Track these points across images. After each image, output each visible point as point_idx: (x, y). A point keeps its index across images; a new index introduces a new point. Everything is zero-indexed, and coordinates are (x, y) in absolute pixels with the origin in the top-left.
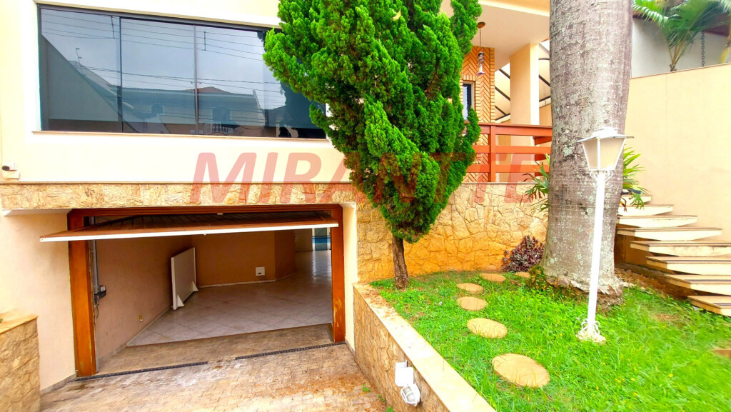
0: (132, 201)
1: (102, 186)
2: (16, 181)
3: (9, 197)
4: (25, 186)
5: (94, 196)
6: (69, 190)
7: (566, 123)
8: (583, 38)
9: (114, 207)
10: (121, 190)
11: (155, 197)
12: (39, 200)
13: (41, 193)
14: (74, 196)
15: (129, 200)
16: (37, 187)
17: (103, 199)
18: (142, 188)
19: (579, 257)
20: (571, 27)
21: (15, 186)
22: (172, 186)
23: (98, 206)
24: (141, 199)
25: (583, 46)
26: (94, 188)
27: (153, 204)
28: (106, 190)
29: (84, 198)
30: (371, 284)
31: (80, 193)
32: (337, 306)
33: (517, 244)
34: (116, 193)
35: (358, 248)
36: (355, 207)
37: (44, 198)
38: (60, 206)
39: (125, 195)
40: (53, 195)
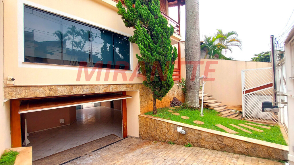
0: (69, 92)
1: (57, 87)
2: (13, 85)
3: (9, 93)
4: (18, 87)
5: (53, 91)
6: (41, 89)
7: (191, 72)
8: (194, 54)
9: (61, 95)
10: (65, 88)
11: (79, 90)
12: (26, 94)
13: (26, 91)
14: (43, 91)
15: (68, 92)
16: (25, 88)
17: (57, 92)
18: (73, 87)
19: (194, 100)
20: (191, 51)
21: (12, 88)
22: (85, 86)
23: (54, 95)
24: (73, 91)
25: (194, 56)
26: (54, 88)
27: (78, 93)
28: (59, 88)
29: (48, 92)
30: (145, 114)
31: (46, 90)
32: (125, 125)
33: (172, 99)
34: (63, 89)
35: (140, 104)
36: (139, 91)
37: (28, 93)
38: (37, 96)
39: (66, 90)
40: (33, 91)
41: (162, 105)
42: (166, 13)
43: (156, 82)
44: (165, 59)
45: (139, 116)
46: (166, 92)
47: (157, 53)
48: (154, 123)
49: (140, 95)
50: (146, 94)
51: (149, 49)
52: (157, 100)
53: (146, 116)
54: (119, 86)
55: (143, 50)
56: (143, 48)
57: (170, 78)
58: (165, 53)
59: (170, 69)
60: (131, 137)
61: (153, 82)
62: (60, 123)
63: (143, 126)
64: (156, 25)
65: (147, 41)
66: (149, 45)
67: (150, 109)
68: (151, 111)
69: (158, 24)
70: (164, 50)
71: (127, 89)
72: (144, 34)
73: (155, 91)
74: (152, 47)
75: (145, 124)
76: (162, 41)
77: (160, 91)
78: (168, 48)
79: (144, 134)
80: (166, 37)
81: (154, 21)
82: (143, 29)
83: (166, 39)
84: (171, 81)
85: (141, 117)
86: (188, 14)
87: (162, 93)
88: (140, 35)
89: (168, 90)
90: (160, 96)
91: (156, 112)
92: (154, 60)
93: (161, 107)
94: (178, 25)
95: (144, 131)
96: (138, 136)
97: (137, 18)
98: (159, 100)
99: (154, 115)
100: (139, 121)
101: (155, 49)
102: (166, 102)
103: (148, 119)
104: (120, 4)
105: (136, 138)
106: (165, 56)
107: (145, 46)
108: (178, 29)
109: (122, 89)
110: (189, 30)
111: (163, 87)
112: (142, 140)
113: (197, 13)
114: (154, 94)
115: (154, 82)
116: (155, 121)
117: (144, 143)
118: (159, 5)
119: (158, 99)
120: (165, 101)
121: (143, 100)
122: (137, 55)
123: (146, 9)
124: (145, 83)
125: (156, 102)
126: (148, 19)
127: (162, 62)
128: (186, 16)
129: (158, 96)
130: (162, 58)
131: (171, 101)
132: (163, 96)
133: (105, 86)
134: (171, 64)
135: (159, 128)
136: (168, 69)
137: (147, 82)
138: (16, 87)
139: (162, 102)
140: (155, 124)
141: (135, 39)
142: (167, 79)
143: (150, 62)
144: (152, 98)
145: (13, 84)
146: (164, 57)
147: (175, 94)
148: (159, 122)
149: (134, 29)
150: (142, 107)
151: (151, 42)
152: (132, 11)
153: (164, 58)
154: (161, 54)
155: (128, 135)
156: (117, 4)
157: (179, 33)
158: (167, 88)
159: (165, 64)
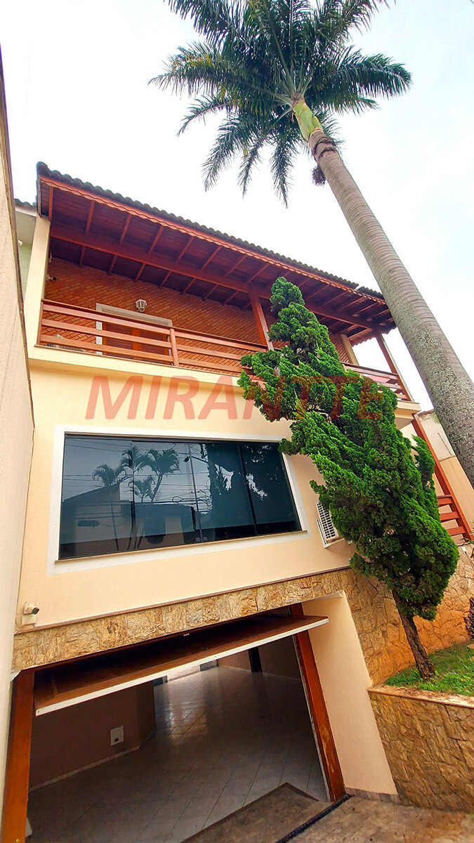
0: (155, 630)
1: (125, 616)
2: (31, 627)
3: (23, 652)
4: (42, 633)
5: (117, 631)
6: (90, 629)
9: (136, 642)
10: (144, 618)
11: (177, 620)
12: (57, 649)
13: (58, 639)
14: (95, 636)
15: (152, 630)
16: (55, 632)
17: (126, 634)
18: (164, 611)
21: (31, 635)
22: (193, 603)
23: (120, 644)
24: (164, 625)
26: (117, 620)
27: (176, 630)
28: (130, 620)
29: (106, 636)
30: (389, 683)
31: (102, 630)
32: (325, 738)
33: (468, 608)
34: (139, 622)
35: (361, 643)
36: (344, 596)
37: (62, 645)
38: (80, 653)
39: (148, 623)
40: (72, 639)
41: (440, 637)
42: (350, 361)
43: (394, 553)
44: (402, 478)
45: (370, 693)
46: (443, 585)
47: (373, 467)
48: (440, 721)
49: (353, 611)
50: (372, 604)
51: (347, 462)
52: (418, 620)
53: (397, 693)
54: (280, 586)
55: (332, 468)
56: (330, 461)
57: (439, 534)
58: (396, 460)
59: (427, 503)
60: (362, 795)
61: (384, 555)
62: (113, 743)
63: (400, 737)
64: (344, 398)
65: (334, 441)
66: (343, 451)
67: (400, 660)
68: (407, 666)
69: (348, 394)
70: (390, 453)
71: (307, 595)
72: (319, 426)
73: (401, 588)
74: (353, 453)
75: (404, 730)
76: (377, 430)
77: (417, 584)
78: (399, 446)
79: (411, 775)
80: (384, 420)
81: (335, 389)
82: (314, 416)
83: (387, 424)
84: (448, 543)
85: (379, 697)
86: (414, 347)
87: (427, 590)
88: (310, 431)
89: (446, 575)
90: (425, 603)
91: (430, 669)
92: (371, 488)
93: (438, 645)
94: (394, 378)
95: (410, 764)
96: (392, 790)
97: (293, 395)
98: (424, 618)
99: (425, 686)
100: (378, 716)
101: (362, 456)
102: (449, 625)
103: (409, 705)
104: (247, 378)
105: (384, 798)
106: (401, 469)
107: (331, 455)
108: (399, 387)
109: (293, 597)
110: (435, 382)
111: (426, 569)
112: (413, 812)
113: (442, 338)
114: (400, 599)
115: (388, 556)
116: (444, 712)
117: (429, 825)
118: (336, 352)
119: (420, 614)
120: (445, 618)
121: (367, 625)
122: (313, 484)
123: (307, 370)
124: (358, 563)
125: (414, 627)
126: (319, 390)
127: (396, 490)
128: (411, 353)
129: (418, 606)
130: (393, 476)
131: (466, 615)
132: (434, 600)
133: (242, 595)
134: (424, 489)
135: (469, 744)
136: (421, 505)
137: (363, 561)
138: (39, 631)
139: (436, 625)
140: (445, 727)
141: (300, 444)
142: (429, 539)
143: (359, 497)
144: (395, 613)
145: (33, 624)
146: (397, 473)
147: (469, 585)
148: (462, 715)
149: (291, 422)
150: (371, 655)
151: (344, 442)
152: (276, 384)
153: (398, 476)
154: (383, 468)
155: (349, 784)
156: (239, 379)
157: (404, 397)
158: (441, 567)
159: (405, 491)
